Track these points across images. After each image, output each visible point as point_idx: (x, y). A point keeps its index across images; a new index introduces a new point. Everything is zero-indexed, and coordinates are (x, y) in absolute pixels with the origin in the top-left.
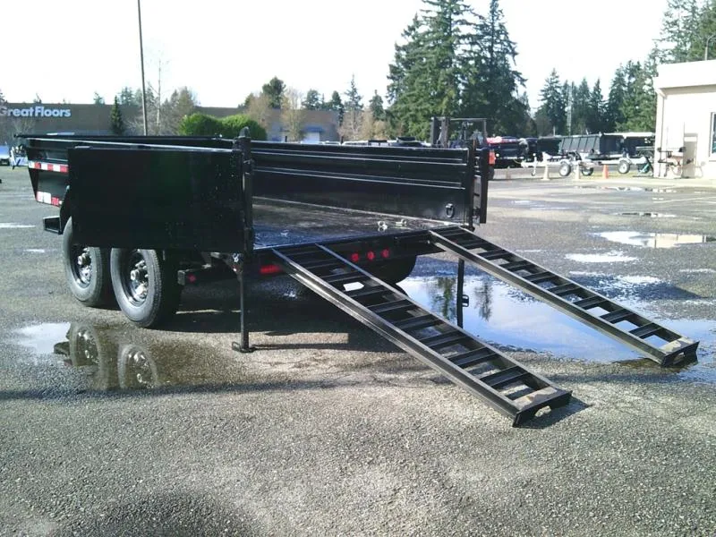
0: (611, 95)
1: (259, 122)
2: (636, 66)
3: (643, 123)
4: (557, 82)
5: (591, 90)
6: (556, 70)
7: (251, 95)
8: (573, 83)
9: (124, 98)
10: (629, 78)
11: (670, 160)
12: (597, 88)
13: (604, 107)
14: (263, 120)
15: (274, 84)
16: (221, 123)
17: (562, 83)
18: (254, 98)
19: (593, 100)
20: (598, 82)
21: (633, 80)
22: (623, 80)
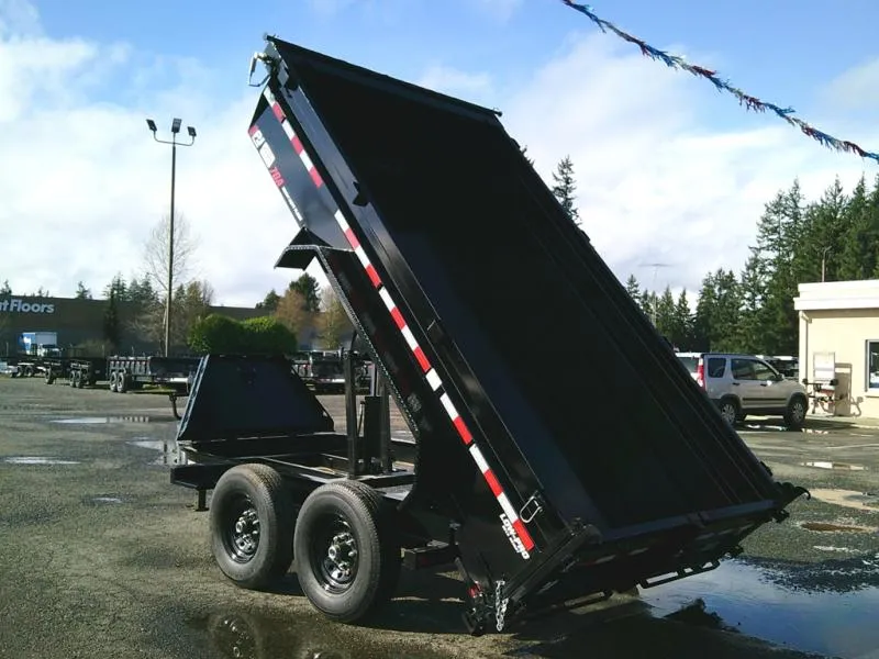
0: (698, 308)
1: (289, 326)
2: (728, 277)
3: (743, 343)
4: (636, 292)
5: (676, 301)
6: (635, 276)
7: (273, 294)
8: (654, 293)
9: (115, 292)
10: (720, 290)
11: (818, 395)
12: (683, 300)
13: (691, 322)
14: (293, 324)
15: (303, 282)
16: (241, 327)
17: (641, 293)
18: (278, 298)
19: (679, 313)
20: (684, 293)
21: (724, 292)
22: (713, 291)
